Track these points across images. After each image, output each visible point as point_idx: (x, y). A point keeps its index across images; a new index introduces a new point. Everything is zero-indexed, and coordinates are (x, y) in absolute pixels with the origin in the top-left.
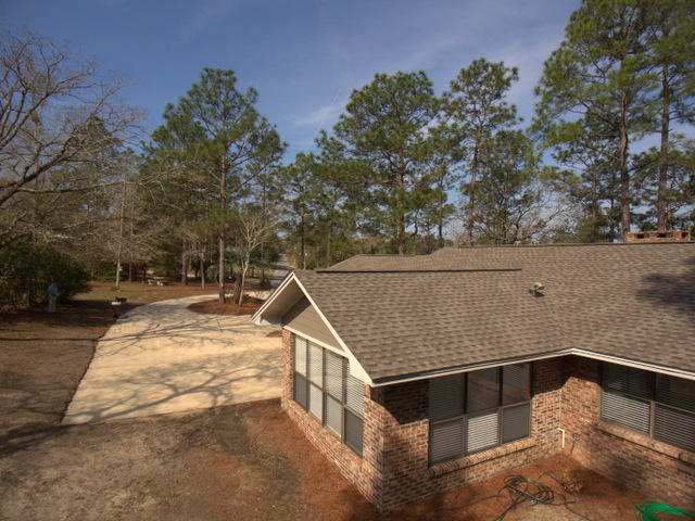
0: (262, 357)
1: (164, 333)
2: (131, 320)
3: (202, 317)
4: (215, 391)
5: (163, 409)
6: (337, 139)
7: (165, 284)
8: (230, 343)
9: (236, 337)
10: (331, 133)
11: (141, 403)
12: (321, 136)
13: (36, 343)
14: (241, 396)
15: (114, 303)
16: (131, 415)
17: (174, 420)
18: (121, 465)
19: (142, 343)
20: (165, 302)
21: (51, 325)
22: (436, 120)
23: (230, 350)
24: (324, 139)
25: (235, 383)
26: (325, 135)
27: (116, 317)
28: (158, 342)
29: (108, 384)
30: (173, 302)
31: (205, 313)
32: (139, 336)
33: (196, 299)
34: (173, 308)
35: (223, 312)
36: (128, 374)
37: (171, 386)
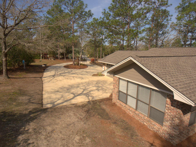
0: (95, 83)
1: (60, 75)
2: (49, 71)
3: (69, 70)
4: (87, 95)
6: (109, 12)
7: (54, 60)
8: (82, 78)
9: (83, 76)
10: (107, 10)
11: (66, 99)
15: (43, 66)
19: (56, 78)
20: (56, 65)
21: (27, 73)
23: (83, 81)
25: (92, 92)
26: (105, 11)
27: (44, 70)
28: (60, 78)
29: (52, 93)
30: (58, 65)
31: (69, 68)
32: (54, 76)
33: (65, 64)
34: (60, 67)
35: (75, 68)
36: (57, 89)
37: (72, 93)
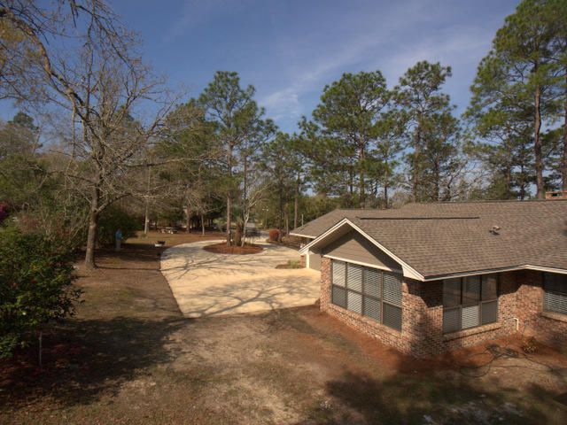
0: (283, 281)
1: (200, 265)
2: (170, 258)
3: (219, 256)
4: (268, 300)
5: (242, 309)
6: (315, 123)
7: (175, 233)
8: (253, 273)
9: (255, 269)
10: (310, 118)
11: (225, 307)
12: (302, 120)
13: (127, 271)
14: (287, 303)
15: (157, 245)
16: (224, 313)
17: (254, 316)
18: (243, 338)
19: (191, 272)
20: (184, 245)
21: (124, 260)
22: (386, 106)
23: (256, 277)
24: (304, 122)
25: (277, 296)
26: (305, 120)
27: (159, 255)
28: (202, 271)
29: (192, 296)
30: (188, 245)
31: (219, 252)
32: (185, 267)
33: (205, 243)
34: (194, 250)
35: (232, 252)
36: (201, 291)
37: (236, 298)
